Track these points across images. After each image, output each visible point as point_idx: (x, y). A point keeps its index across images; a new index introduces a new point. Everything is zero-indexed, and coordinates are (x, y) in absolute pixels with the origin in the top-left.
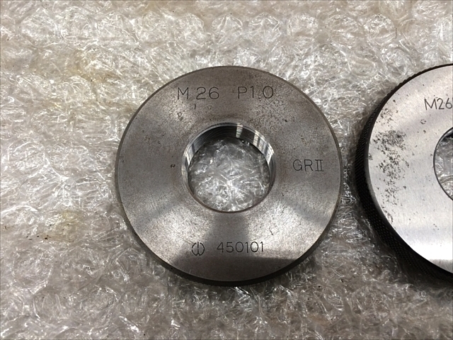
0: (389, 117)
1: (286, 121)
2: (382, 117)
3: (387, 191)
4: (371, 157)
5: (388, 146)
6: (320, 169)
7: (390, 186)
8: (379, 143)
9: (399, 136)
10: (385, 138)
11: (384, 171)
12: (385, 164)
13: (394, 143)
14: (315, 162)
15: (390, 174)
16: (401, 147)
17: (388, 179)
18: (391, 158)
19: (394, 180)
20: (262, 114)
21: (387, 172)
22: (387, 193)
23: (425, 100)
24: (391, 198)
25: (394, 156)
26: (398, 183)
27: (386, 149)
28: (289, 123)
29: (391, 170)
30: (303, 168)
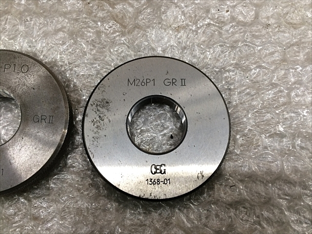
0: (103, 89)
1: (34, 89)
2: (99, 89)
3: (93, 138)
4: (87, 115)
5: (99, 108)
6: (51, 122)
7: (96, 135)
8: (94, 106)
9: (107, 103)
10: (99, 103)
11: (94, 124)
12: (95, 120)
13: (103, 106)
14: (48, 117)
15: (98, 127)
16: (108, 110)
17: (96, 130)
18: (100, 117)
19: (99, 131)
20: (18, 83)
21: (95, 125)
22: (93, 139)
23: (128, 80)
24: (95, 143)
25: (102, 115)
26: (102, 133)
27: (98, 110)
28: (36, 90)
29: (98, 124)
30: (40, 121)
